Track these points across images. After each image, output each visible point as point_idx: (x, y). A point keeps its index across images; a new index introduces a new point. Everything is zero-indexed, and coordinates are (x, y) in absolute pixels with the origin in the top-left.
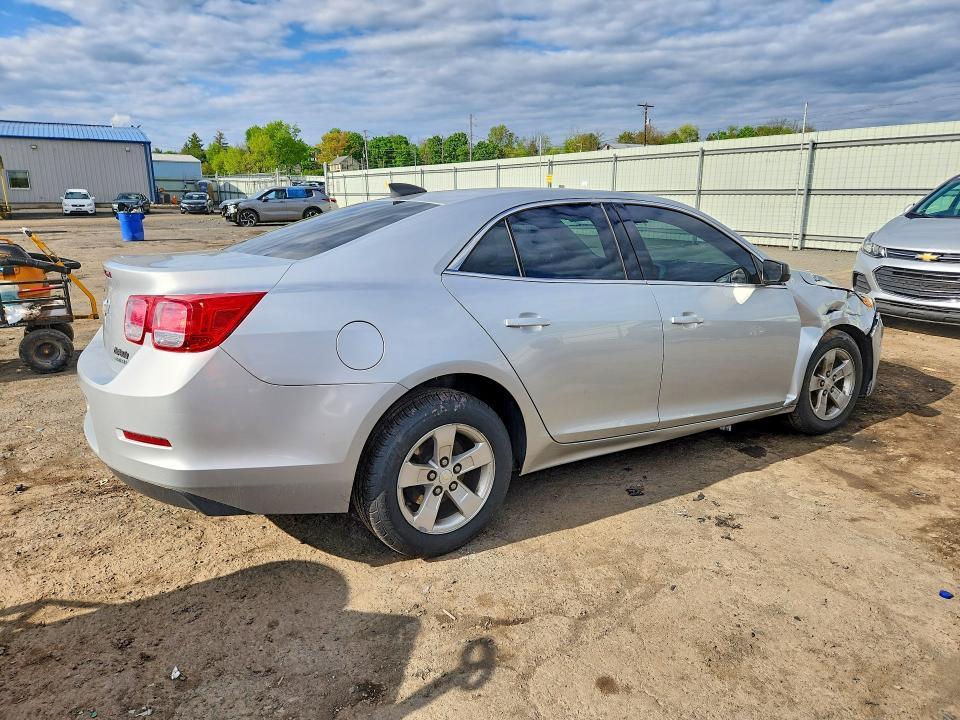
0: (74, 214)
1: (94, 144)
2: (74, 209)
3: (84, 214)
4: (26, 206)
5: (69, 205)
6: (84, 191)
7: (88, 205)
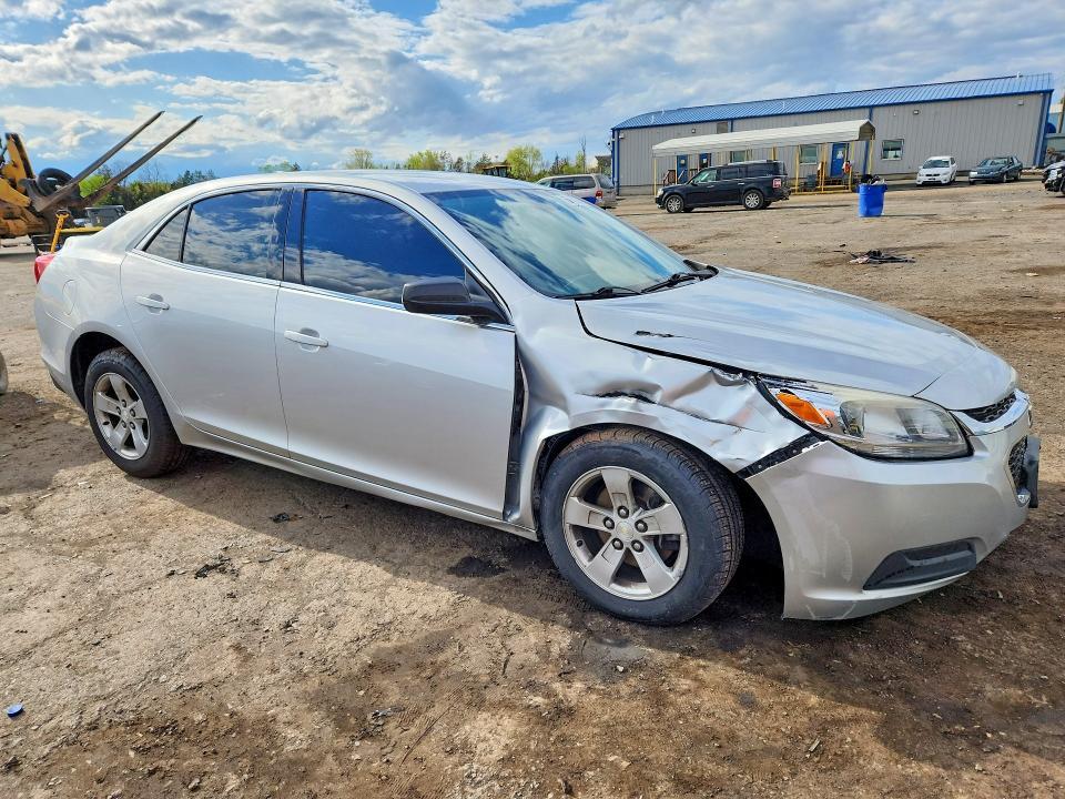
0: (926, 185)
1: (981, 102)
2: (927, 179)
3: (938, 184)
4: (893, 177)
5: (923, 175)
6: (947, 158)
7: (944, 174)
